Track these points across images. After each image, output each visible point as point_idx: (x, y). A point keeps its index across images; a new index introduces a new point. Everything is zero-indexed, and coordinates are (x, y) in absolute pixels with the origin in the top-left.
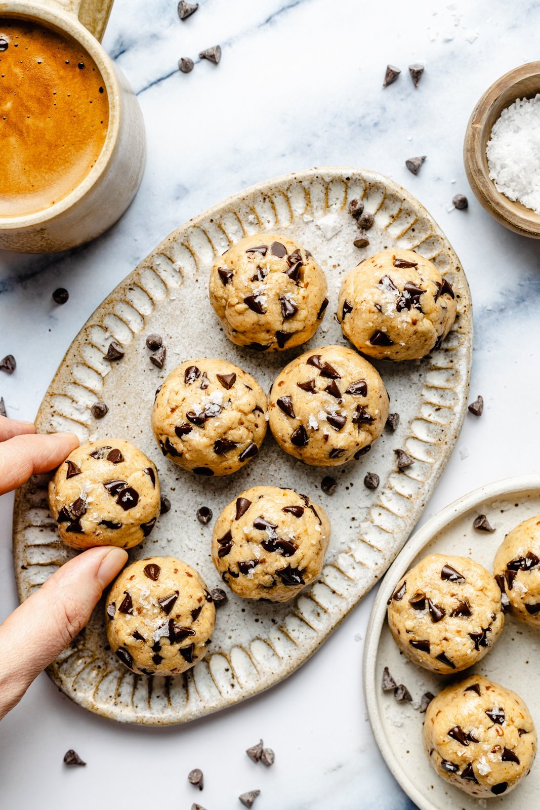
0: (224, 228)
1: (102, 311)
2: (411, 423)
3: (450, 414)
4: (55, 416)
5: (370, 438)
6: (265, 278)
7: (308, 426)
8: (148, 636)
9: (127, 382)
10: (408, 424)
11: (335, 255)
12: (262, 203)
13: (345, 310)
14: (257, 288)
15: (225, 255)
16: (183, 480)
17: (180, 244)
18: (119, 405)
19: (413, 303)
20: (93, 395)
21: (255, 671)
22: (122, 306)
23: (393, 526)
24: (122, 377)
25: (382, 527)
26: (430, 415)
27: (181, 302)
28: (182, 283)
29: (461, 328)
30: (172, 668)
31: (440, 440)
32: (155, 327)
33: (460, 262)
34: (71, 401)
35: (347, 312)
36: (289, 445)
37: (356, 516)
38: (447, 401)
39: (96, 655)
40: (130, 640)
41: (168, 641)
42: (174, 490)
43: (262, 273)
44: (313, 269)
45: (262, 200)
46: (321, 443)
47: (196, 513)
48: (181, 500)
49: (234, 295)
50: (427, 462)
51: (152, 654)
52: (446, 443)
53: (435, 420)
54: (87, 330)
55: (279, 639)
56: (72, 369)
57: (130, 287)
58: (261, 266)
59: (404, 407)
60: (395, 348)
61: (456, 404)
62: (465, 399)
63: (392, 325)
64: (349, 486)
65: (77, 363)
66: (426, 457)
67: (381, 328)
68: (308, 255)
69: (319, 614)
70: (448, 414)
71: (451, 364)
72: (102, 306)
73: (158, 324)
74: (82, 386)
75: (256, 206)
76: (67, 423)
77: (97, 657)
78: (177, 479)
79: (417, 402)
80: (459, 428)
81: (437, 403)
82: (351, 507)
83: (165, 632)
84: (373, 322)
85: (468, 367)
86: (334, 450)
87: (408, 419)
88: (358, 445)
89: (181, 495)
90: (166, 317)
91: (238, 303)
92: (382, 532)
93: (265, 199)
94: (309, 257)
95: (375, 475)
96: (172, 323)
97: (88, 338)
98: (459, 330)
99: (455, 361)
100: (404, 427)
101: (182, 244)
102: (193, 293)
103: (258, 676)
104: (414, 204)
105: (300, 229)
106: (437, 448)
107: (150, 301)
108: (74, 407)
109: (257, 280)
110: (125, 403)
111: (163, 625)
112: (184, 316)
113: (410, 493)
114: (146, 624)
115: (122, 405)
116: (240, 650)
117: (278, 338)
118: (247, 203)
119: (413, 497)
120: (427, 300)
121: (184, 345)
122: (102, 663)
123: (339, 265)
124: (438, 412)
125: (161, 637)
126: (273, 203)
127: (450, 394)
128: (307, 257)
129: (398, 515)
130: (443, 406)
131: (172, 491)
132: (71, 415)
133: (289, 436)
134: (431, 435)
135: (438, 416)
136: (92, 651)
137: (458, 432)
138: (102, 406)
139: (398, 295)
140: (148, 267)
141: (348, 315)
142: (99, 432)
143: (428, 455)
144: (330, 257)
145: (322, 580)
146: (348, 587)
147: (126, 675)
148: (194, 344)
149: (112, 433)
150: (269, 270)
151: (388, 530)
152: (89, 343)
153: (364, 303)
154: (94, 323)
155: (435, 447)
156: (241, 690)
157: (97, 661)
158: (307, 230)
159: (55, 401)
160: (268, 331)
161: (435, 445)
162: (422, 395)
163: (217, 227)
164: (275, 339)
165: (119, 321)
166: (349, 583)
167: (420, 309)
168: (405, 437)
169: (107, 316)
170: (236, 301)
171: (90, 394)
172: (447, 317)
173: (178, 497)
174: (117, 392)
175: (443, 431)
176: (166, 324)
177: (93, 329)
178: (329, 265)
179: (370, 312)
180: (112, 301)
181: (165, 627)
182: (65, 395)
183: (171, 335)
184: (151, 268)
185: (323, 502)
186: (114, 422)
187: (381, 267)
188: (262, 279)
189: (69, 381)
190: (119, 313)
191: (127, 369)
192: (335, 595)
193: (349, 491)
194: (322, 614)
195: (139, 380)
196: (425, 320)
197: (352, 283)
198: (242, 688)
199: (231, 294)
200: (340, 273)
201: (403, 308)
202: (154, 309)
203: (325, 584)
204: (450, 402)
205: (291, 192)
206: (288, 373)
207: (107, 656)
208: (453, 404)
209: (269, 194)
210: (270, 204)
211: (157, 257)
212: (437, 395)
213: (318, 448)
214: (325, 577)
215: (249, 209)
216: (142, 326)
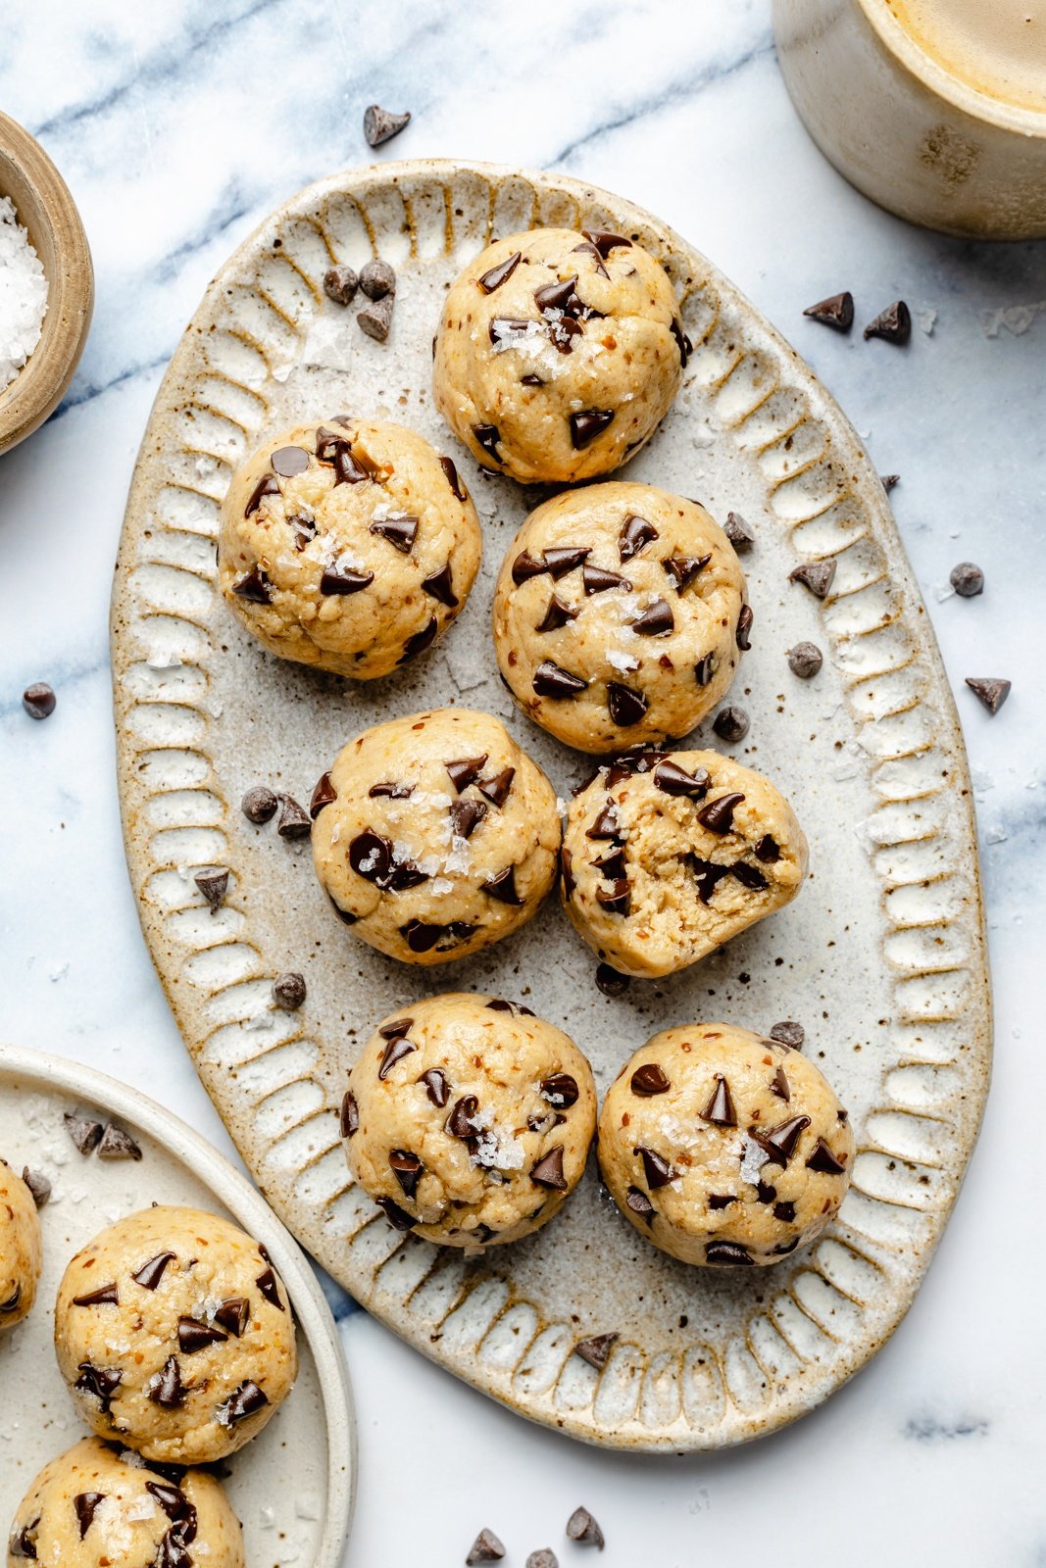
0: (177, 526)
1: (137, 845)
2: (772, 509)
3: (815, 429)
4: (238, 1073)
5: (732, 595)
6: (318, 525)
7: (622, 675)
8: (736, 1187)
9: (287, 910)
10: (767, 516)
11: (385, 382)
12: (192, 425)
13: (486, 443)
14: (319, 553)
15: (221, 563)
16: (525, 962)
17: (140, 621)
18: (313, 956)
19: (576, 317)
20: (260, 983)
21: (934, 1124)
22: (157, 805)
23: (908, 691)
24: (272, 909)
25: (894, 711)
26: (786, 466)
27: (236, 705)
28: (207, 677)
29: (689, 281)
30: (822, 1206)
31: (840, 486)
32: (240, 784)
33: (582, 183)
34: (238, 1027)
35: (494, 442)
36: (622, 738)
37: (838, 738)
38: (789, 415)
39: (676, 1351)
40: (714, 1219)
41: (775, 1168)
42: (528, 991)
43: (302, 522)
44: (373, 435)
45: (187, 420)
46: (668, 678)
47: (597, 990)
48: (554, 995)
49: (299, 603)
50: (858, 541)
51: (769, 1210)
52: (855, 479)
53: (801, 463)
54: (146, 896)
55: (919, 1039)
56: (188, 978)
57: (137, 766)
58: (290, 513)
59: (734, 496)
60: (623, 420)
61: (807, 404)
62: (812, 381)
63: (581, 384)
64: (780, 703)
65: (185, 961)
66: (849, 535)
67: (569, 408)
68: (343, 422)
69: (939, 941)
70: (812, 433)
71: (734, 352)
72: (129, 840)
73: (239, 777)
74: (229, 986)
75: (188, 440)
76: (267, 1064)
77: (681, 1351)
78: (516, 971)
79: (745, 468)
80: (851, 435)
81: (778, 434)
82: (816, 732)
83: (757, 1155)
84: (548, 413)
85: (765, 329)
86: (699, 668)
87: (760, 507)
88: (724, 623)
89: (548, 987)
90: (240, 752)
91: (318, 608)
92: (902, 717)
93: (189, 414)
94: (348, 423)
95: (800, 645)
96: (258, 752)
97: (161, 907)
98: (691, 287)
99: (736, 341)
100: (767, 525)
101: (144, 617)
102: (240, 673)
103: (946, 1125)
104: (418, 171)
105: (291, 401)
106: (849, 502)
107: (190, 754)
108: (249, 1031)
109: (307, 540)
110: (318, 944)
111: (744, 1149)
112: (263, 723)
113: (882, 614)
114: (715, 1171)
115: (317, 952)
116: (879, 1116)
117: (432, 594)
118: (171, 449)
119: (892, 615)
120: (592, 289)
121: (311, 764)
122: (699, 1351)
123: (407, 391)
124: (794, 447)
125: (759, 1170)
126: (206, 408)
127: (781, 399)
128: (347, 427)
129: (898, 665)
130: (791, 430)
131: (528, 996)
132: (261, 1046)
133: (609, 722)
134: (819, 493)
135: (800, 451)
136: (666, 1351)
137: (855, 443)
138: (287, 980)
139: (540, 328)
140: (131, 706)
141: (500, 447)
142: (327, 1027)
143: (848, 527)
144: (381, 393)
145: (890, 885)
146: (940, 853)
147: (752, 1333)
148: (323, 745)
149: (347, 1008)
150: (308, 507)
151: (906, 705)
152: (171, 913)
153: (505, 399)
154: (145, 875)
155: (845, 504)
156: (943, 1173)
157: (687, 1357)
158: (302, 391)
159: (214, 1051)
160: (408, 600)
161: (841, 500)
162: (742, 448)
163: (166, 536)
164: (432, 601)
165: (178, 834)
166: (935, 845)
167: (595, 314)
168: (786, 539)
169: (152, 844)
170: (311, 606)
171: (253, 986)
172: (651, 283)
173: (546, 995)
174: (289, 940)
175: (830, 467)
176: (250, 762)
177: (153, 887)
178: (391, 407)
179: (528, 404)
180: (136, 816)
181: (749, 1149)
182: (220, 1028)
183: (274, 770)
184: (137, 703)
185: (767, 770)
186: (333, 987)
187: (470, 318)
188: (313, 532)
189: (202, 1000)
190: (164, 823)
191: (266, 891)
192: (932, 886)
193: (786, 710)
194: (944, 935)
195: (301, 888)
196: (622, 323)
197: (453, 391)
198: (941, 1169)
199: (293, 603)
200: (422, 401)
201: (569, 340)
202: (209, 761)
203: (901, 886)
204: (794, 412)
205: (216, 360)
206: (505, 631)
207: (694, 1335)
208: (802, 410)
209: (188, 399)
210: (205, 414)
211: (128, 678)
212: (763, 424)
213: (671, 692)
214: (890, 876)
215: (182, 455)
216: (218, 804)
